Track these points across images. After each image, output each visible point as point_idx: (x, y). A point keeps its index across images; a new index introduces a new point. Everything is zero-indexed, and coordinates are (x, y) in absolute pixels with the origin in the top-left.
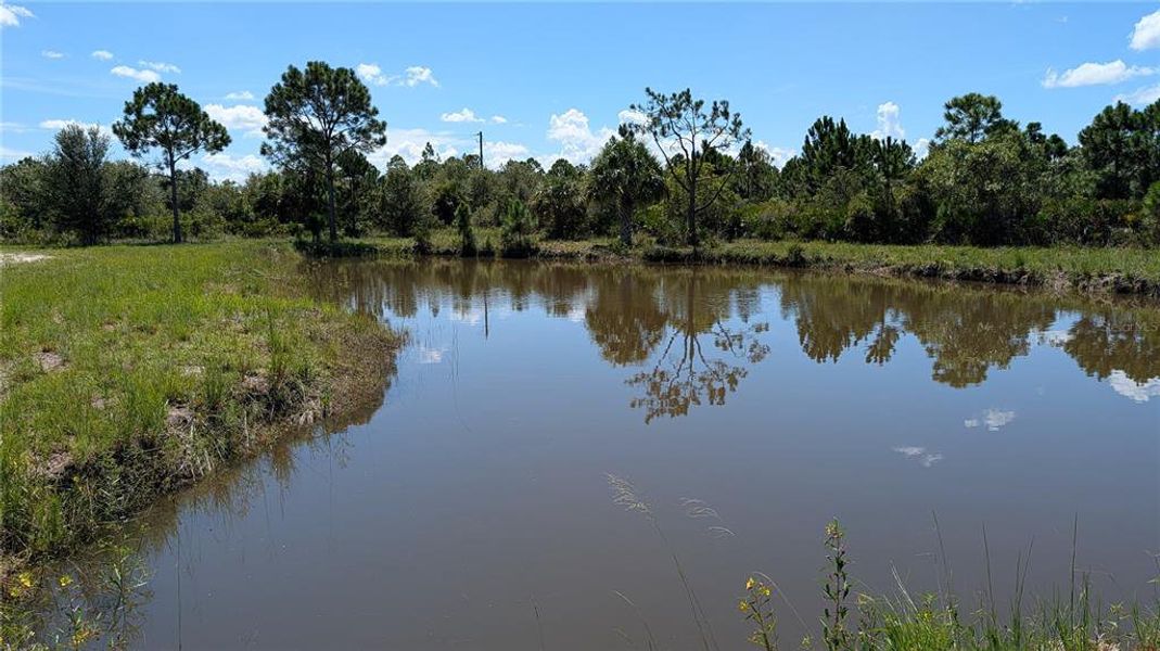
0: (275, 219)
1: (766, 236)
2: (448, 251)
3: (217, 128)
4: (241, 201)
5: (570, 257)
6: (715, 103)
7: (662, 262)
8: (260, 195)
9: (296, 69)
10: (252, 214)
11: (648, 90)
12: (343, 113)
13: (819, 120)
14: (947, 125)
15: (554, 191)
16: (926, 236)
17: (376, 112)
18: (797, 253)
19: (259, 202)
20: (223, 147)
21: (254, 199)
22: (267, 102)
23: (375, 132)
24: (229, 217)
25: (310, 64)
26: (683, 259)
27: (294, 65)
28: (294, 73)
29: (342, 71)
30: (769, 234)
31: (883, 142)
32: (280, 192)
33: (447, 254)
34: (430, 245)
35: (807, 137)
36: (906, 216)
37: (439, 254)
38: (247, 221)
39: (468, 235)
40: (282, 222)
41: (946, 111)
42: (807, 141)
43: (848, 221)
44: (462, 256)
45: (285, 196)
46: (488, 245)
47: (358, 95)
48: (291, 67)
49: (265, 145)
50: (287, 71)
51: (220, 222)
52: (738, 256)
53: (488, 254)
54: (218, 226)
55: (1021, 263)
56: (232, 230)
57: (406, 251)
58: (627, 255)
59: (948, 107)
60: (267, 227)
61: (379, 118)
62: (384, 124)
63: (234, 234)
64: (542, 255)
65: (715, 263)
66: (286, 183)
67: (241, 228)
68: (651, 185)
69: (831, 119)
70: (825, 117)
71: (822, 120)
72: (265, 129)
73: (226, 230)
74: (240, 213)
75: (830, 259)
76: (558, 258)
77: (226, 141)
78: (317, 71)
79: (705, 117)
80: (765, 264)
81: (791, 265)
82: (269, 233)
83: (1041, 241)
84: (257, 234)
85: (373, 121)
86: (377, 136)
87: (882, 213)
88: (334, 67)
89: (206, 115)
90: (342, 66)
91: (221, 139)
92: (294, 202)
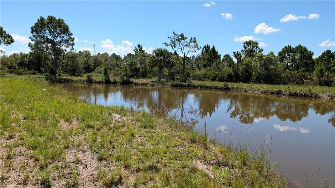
0: (26, 68)
1: (199, 79)
2: (100, 81)
3: (9, 36)
4: (13, 62)
5: (145, 85)
6: (192, 38)
7: (179, 87)
8: (20, 60)
9: (43, 18)
10: (17, 67)
11: (174, 32)
12: (59, 34)
13: (205, 46)
14: (244, 49)
15: (130, 63)
16: (250, 81)
17: (72, 34)
18: (226, 86)
19: (20, 63)
20: (11, 43)
21: (18, 62)
22: (32, 28)
23: (71, 41)
24: (9, 68)
25: (48, 16)
26: (185, 86)
27: (42, 17)
28: (42, 19)
29: (60, 20)
30: (200, 79)
31: (236, 53)
32: (27, 60)
33: (99, 83)
34: (92, 80)
35: (202, 50)
36: (242, 75)
37: (96, 82)
38: (16, 69)
39: (107, 77)
40: (29, 70)
41: (244, 45)
42: (202, 52)
43: (226, 76)
44: (105, 83)
45: (29, 61)
46: (115, 80)
47: (67, 28)
48: (41, 17)
49: (30, 43)
50: (40, 18)
51: (5, 69)
52: (204, 86)
53: (115, 83)
54: (5, 70)
55: (310, 91)
56: (11, 72)
57: (84, 81)
58: (165, 85)
59: (244, 44)
60: (24, 72)
61: (72, 37)
62: (74, 39)
63: (12, 73)
64: (135, 84)
65: (196, 88)
66: (30, 56)
67: (14, 72)
68: (170, 62)
69: (209, 45)
70: (207, 45)
71: (206, 46)
72: (30, 38)
73: (8, 72)
74: (13, 66)
75: (237, 88)
76: (140, 85)
77: (12, 41)
78: (51, 19)
79: (187, 42)
80: (214, 88)
81: (224, 89)
82: (24, 73)
83: (284, 83)
84: (20, 74)
85: (71, 37)
86: (71, 42)
87: (236, 73)
88: (57, 18)
89: (5, 32)
90: (60, 18)
91: (10, 40)
92: (33, 63)
